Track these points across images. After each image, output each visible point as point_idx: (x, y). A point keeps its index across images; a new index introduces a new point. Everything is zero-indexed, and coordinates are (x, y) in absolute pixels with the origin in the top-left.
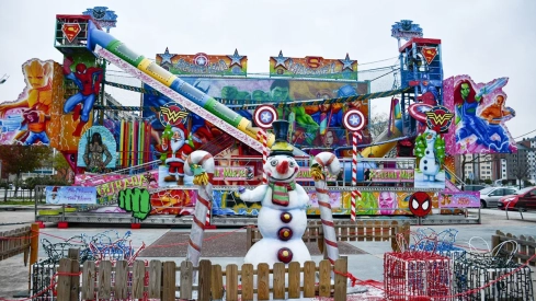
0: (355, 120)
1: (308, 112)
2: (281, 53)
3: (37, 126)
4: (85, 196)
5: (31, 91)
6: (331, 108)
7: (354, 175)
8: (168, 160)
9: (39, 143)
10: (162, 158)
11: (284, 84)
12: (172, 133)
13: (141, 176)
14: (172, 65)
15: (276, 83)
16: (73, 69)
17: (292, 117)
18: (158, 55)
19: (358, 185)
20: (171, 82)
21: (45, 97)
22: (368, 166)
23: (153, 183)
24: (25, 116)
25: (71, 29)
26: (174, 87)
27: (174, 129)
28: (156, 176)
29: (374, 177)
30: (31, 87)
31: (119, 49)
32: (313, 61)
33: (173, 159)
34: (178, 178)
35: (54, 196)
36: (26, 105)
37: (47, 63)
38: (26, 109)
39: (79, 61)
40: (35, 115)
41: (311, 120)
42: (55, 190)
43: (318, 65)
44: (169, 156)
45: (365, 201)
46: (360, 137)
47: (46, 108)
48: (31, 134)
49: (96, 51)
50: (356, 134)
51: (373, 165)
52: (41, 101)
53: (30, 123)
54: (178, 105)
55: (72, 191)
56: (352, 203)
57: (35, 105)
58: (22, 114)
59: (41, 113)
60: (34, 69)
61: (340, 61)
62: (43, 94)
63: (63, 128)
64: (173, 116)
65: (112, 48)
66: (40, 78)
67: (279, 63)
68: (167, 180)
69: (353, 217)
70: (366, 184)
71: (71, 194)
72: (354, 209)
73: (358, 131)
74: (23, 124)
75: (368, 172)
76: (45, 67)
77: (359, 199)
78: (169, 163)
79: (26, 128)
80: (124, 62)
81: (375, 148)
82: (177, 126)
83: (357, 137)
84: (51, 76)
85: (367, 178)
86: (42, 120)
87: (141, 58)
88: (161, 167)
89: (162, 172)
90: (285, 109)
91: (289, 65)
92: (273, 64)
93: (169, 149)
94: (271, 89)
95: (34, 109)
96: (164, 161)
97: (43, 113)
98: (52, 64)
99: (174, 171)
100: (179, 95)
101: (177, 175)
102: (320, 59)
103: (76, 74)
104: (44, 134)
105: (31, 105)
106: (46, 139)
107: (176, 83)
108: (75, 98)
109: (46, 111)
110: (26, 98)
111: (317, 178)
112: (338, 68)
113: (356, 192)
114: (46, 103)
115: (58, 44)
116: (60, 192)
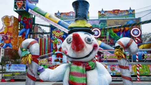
0: (136, 32)
1: (115, 32)
2: (102, 9)
3: (7, 41)
4: (21, 68)
5: (5, 28)
6: (124, 29)
7: (137, 57)
8: (56, 52)
9: (8, 48)
10: (53, 52)
11: (104, 21)
12: (57, 41)
13: (45, 59)
14: (60, 17)
15: (101, 21)
16: (22, 19)
17: (108, 33)
18: (55, 13)
19: (139, 61)
20: (58, 21)
21: (11, 30)
22: (143, 53)
23: (50, 62)
24: (3, 37)
25: (20, 4)
26: (59, 23)
27: (58, 40)
28: (51, 59)
29: (147, 58)
30: (5, 26)
31: (38, 10)
32: (115, 11)
33: (58, 52)
34: (60, 60)
35: (9, 68)
36: (3, 33)
37: (11, 17)
38: (3, 35)
39: (24, 16)
40: (6, 37)
41: (116, 35)
42: (10, 66)
43: (118, 13)
44: (56, 51)
45: (143, 69)
46: (139, 40)
47: (11, 34)
48: (5, 44)
49: (29, 11)
50: (137, 38)
51: (146, 52)
52: (9, 31)
53: (5, 40)
54: (59, 30)
55: (17, 66)
56: (137, 70)
57: (7, 33)
58: (1, 36)
59: (9, 36)
60: (6, 19)
61: (127, 11)
62: (10, 29)
63: (18, 42)
64: (57, 34)
65: (35, 10)
66: (8, 23)
67: (102, 13)
68: (56, 61)
69: (138, 77)
70: (143, 61)
71: (16, 67)
72: (138, 73)
73: (138, 37)
74: (2, 40)
75: (144, 55)
76: (10, 18)
77: (141, 68)
78: (56, 54)
79: (3, 42)
80: (40, 15)
81: (145, 45)
82: (59, 38)
83: (137, 40)
84: (13, 22)
85: (144, 58)
86: (9, 38)
87: (46, 13)
88: (53, 55)
89: (54, 58)
90: (104, 30)
91: (106, 14)
92: (100, 13)
93: (56, 48)
94: (99, 23)
95: (6, 34)
96: (54, 53)
97: (10, 36)
98: (13, 17)
99: (58, 57)
100: (61, 27)
101: (60, 59)
102: (118, 10)
103: (23, 21)
104: (10, 44)
105: (5, 33)
106: (11, 46)
107: (60, 22)
108: (23, 30)
109: (11, 35)
110: (3, 30)
111: (119, 57)
112: (126, 13)
113: (139, 65)
114: (11, 32)
115: (15, 10)
116: (11, 67)
